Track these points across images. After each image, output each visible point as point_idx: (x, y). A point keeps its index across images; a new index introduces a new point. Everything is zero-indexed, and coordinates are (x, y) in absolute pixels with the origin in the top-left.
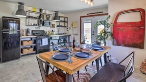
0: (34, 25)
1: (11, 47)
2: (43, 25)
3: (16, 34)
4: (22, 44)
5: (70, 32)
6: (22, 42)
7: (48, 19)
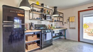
0: (37, 18)
1: (16, 39)
2: (45, 19)
3: (20, 28)
4: (27, 40)
5: (66, 26)
6: (26, 37)
7: (49, 13)
